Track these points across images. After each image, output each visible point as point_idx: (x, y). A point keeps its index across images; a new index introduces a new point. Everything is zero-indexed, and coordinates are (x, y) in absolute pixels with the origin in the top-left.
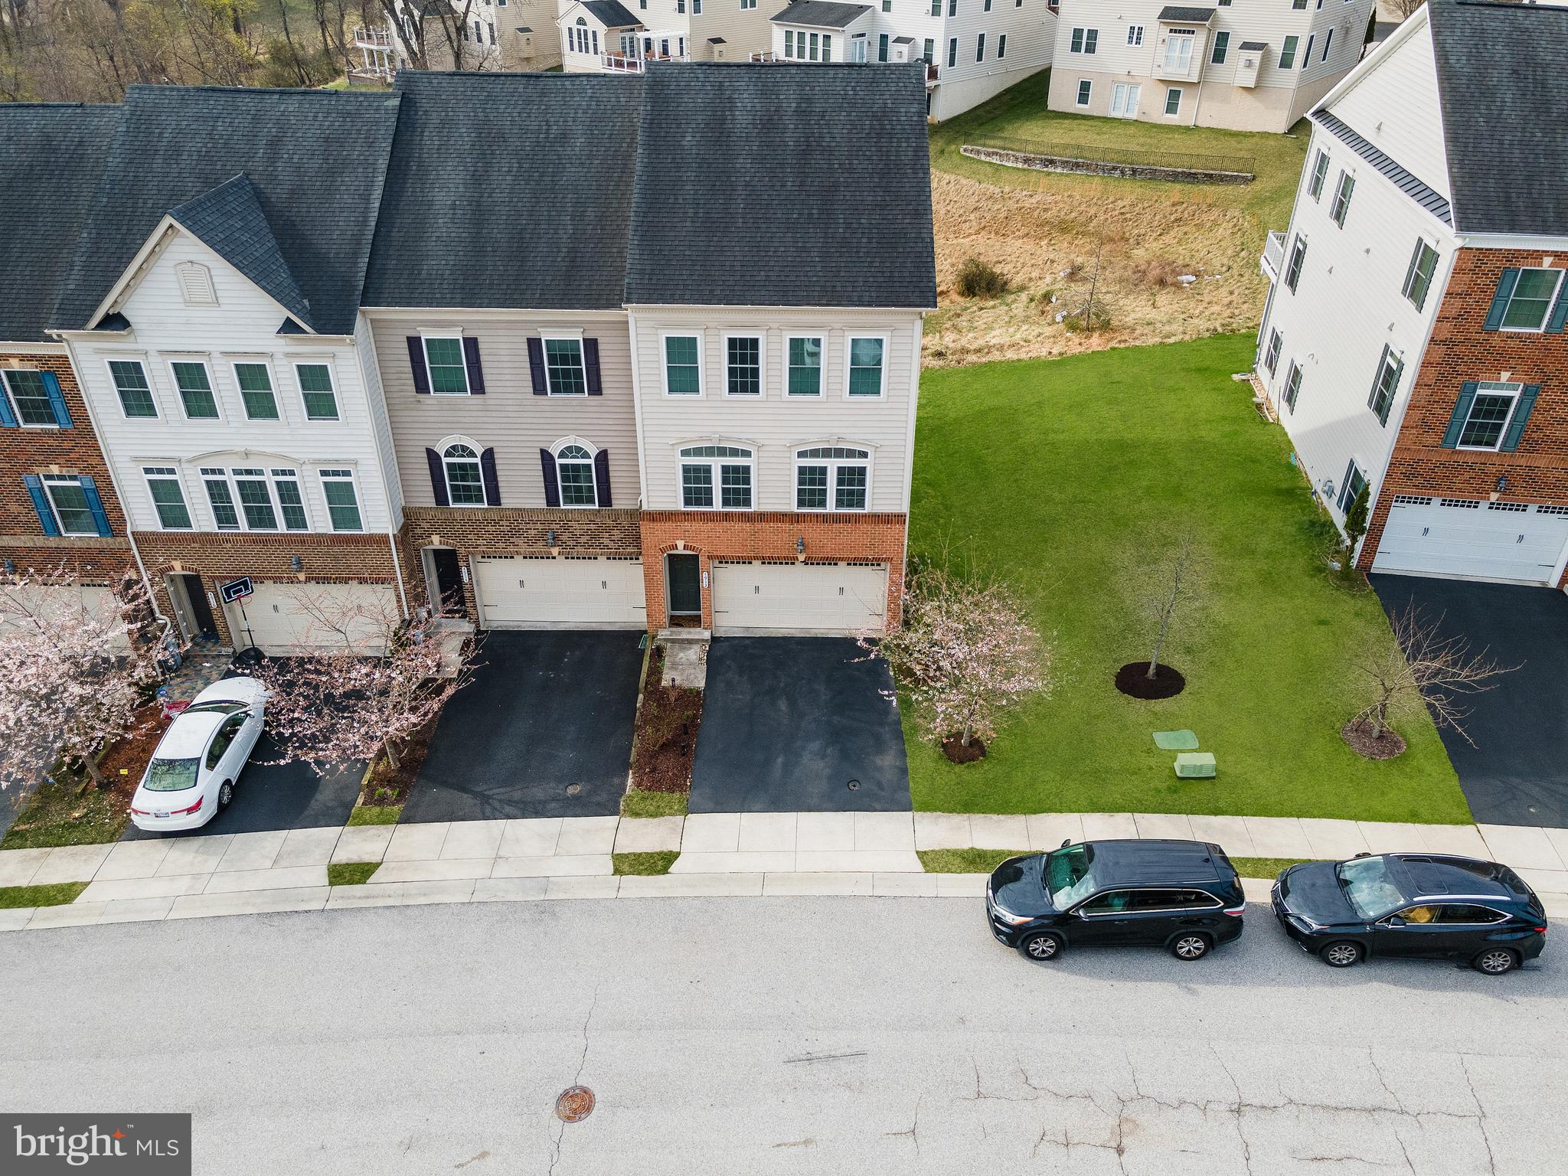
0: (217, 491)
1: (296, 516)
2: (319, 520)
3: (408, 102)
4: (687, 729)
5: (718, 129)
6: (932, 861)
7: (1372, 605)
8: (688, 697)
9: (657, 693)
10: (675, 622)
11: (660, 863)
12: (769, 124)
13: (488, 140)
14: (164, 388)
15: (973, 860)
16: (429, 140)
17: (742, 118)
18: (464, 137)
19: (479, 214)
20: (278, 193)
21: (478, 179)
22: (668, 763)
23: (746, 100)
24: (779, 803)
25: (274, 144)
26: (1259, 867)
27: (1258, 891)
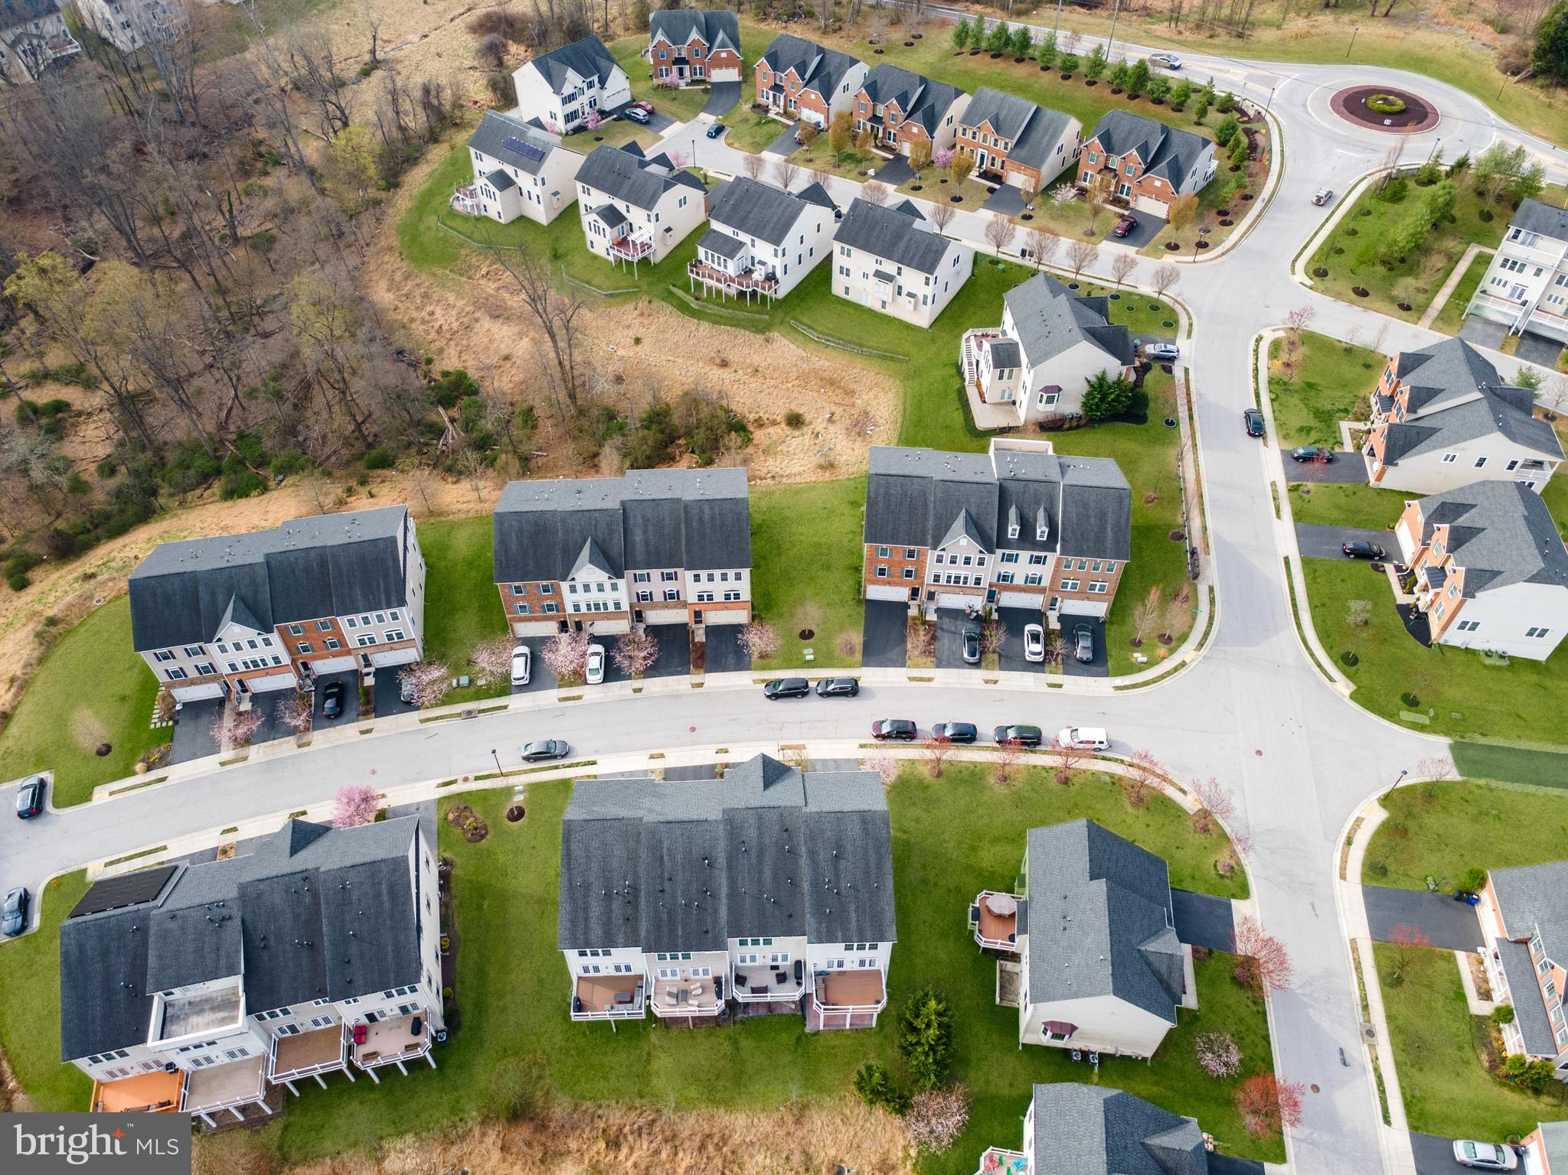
0: (588, 606)
1: (606, 608)
2: (611, 608)
3: (624, 510)
4: (703, 653)
5: (701, 520)
6: (755, 682)
7: (862, 610)
8: (702, 644)
9: (695, 644)
10: (696, 622)
11: (701, 685)
12: (713, 518)
13: (646, 520)
14: (580, 588)
15: (763, 681)
16: (632, 521)
17: (706, 517)
18: (640, 520)
19: (647, 543)
20: (600, 540)
21: (645, 533)
22: (699, 662)
23: (707, 511)
24: (724, 670)
25: (596, 526)
26: (813, 679)
27: (812, 684)
